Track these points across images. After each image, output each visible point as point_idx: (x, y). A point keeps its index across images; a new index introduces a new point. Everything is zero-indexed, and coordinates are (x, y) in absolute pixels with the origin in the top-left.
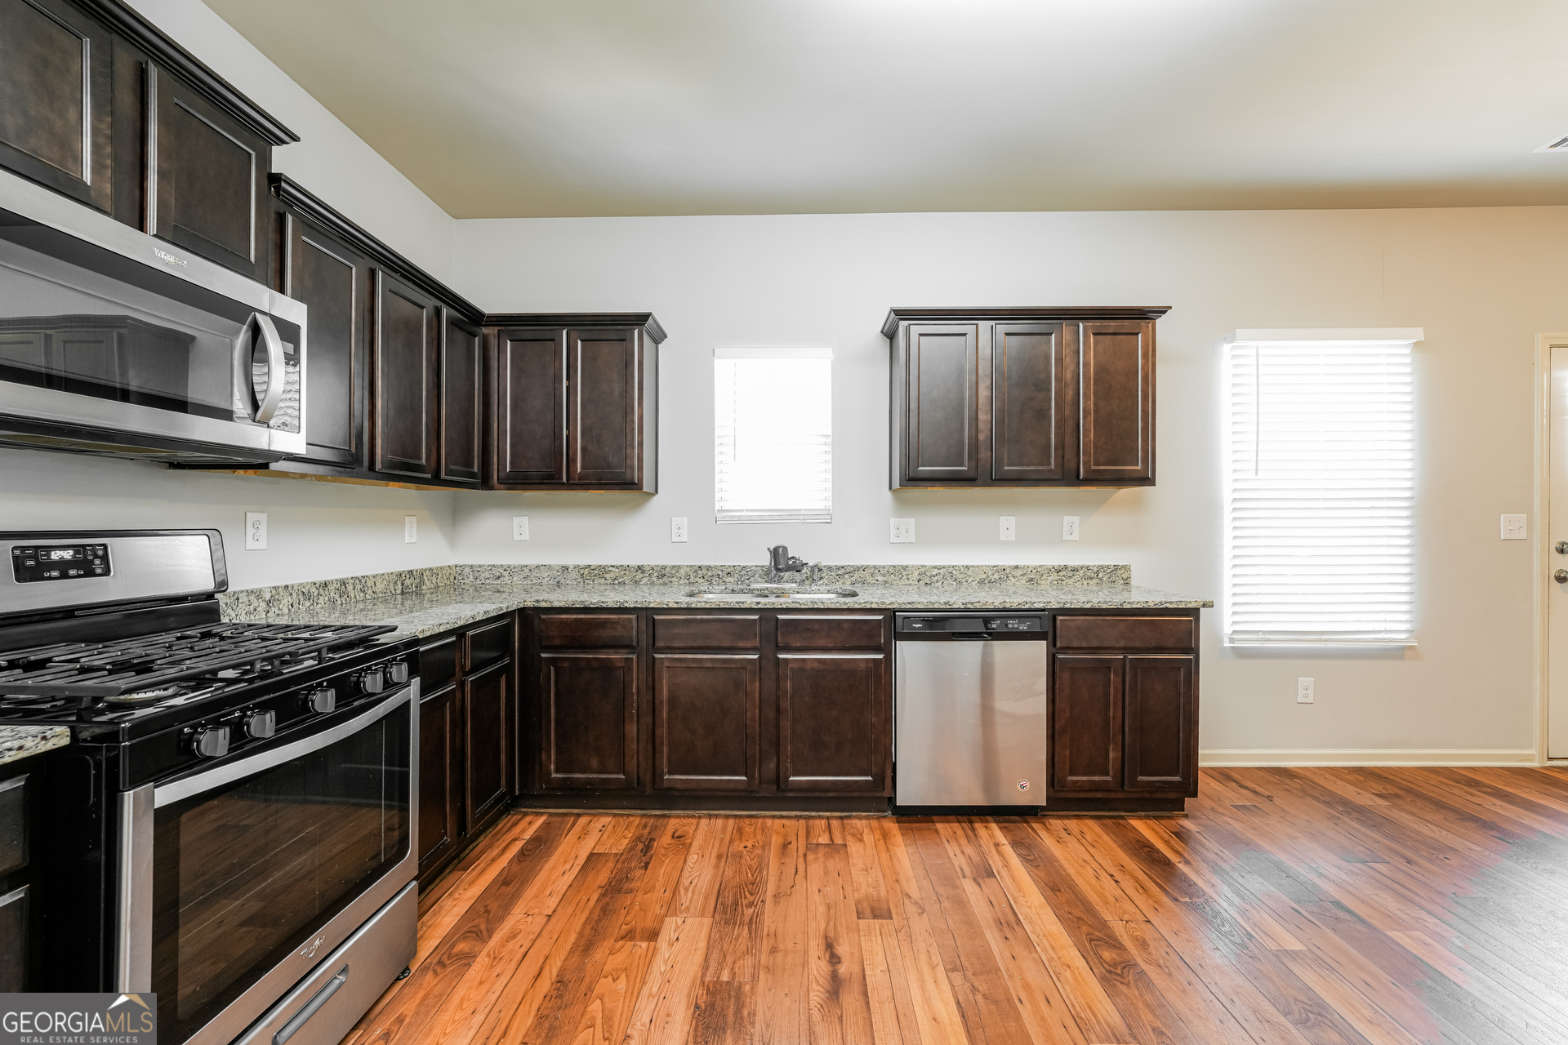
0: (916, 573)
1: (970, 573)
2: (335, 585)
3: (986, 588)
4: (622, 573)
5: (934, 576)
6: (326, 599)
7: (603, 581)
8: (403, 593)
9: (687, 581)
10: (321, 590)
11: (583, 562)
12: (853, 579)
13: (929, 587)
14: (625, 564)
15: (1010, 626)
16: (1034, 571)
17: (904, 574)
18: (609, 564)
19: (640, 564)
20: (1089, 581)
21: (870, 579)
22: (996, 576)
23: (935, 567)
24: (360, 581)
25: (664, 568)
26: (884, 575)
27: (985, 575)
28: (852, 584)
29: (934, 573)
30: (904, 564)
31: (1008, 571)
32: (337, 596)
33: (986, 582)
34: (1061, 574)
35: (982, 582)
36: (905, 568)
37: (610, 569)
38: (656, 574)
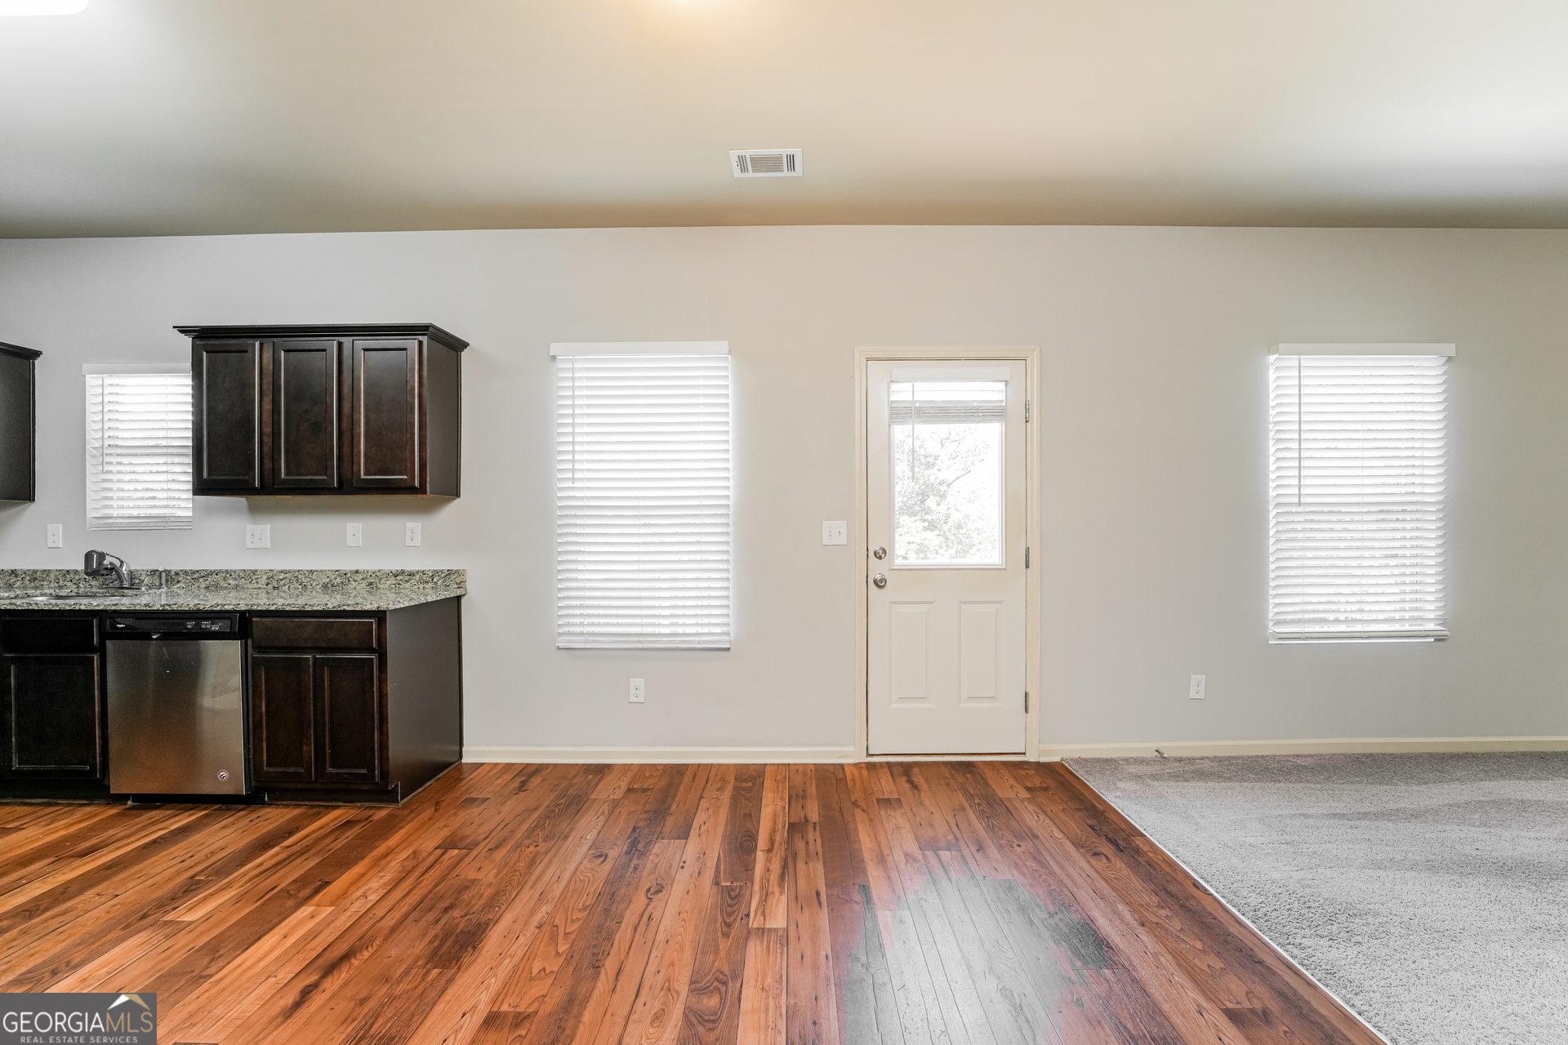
0: (265, 577)
1: (314, 577)
3: (329, 591)
5: (281, 580)
9: (57, 585)
12: (208, 583)
13: (276, 591)
15: (204, 627)
16: (374, 576)
17: (254, 578)
20: (425, 585)
21: (223, 584)
22: (338, 580)
23: (282, 572)
25: (35, 572)
26: (235, 579)
27: (328, 579)
28: (207, 587)
29: (281, 577)
30: (253, 568)
31: (349, 575)
33: (329, 585)
34: (398, 578)
35: (325, 586)
36: (255, 572)
38: (28, 578)
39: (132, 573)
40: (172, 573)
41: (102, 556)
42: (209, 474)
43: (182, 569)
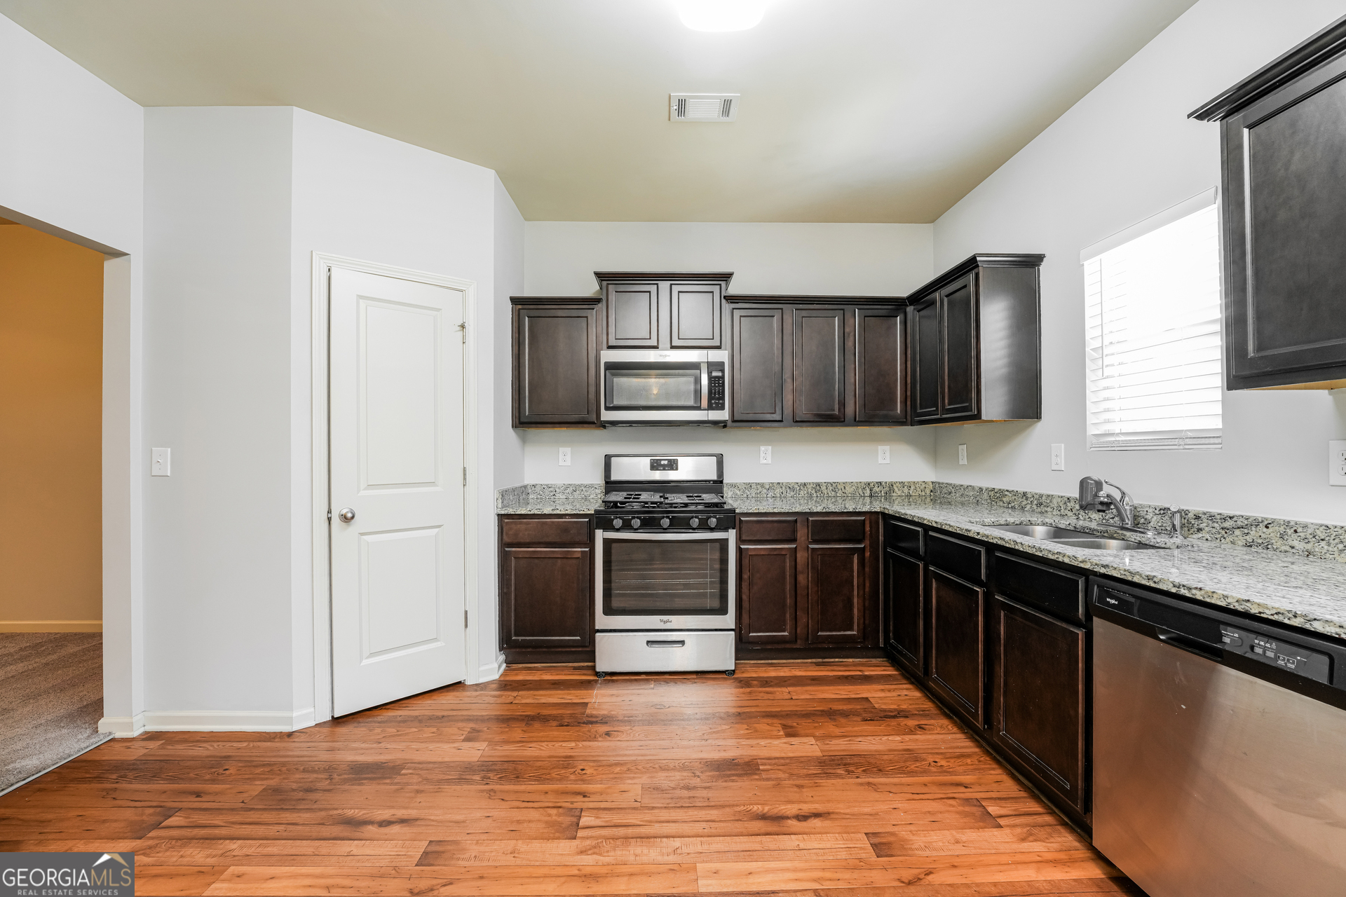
2: (812, 485)
4: (1013, 498)
6: (806, 492)
7: (1001, 503)
8: (871, 496)
9: (1059, 513)
10: (802, 488)
11: (991, 486)
12: (1249, 538)
14: (1015, 489)
15: (1258, 650)
18: (1006, 488)
19: (1025, 490)
24: (832, 485)
25: (1041, 496)
28: (1246, 545)
32: (813, 492)
37: (1006, 493)
38: (1035, 502)
39: (1135, 508)
40: (1191, 515)
41: (1099, 485)
42: (1259, 348)
43: (1205, 510)
